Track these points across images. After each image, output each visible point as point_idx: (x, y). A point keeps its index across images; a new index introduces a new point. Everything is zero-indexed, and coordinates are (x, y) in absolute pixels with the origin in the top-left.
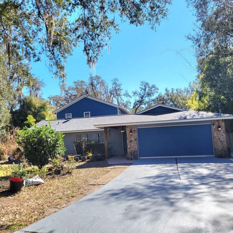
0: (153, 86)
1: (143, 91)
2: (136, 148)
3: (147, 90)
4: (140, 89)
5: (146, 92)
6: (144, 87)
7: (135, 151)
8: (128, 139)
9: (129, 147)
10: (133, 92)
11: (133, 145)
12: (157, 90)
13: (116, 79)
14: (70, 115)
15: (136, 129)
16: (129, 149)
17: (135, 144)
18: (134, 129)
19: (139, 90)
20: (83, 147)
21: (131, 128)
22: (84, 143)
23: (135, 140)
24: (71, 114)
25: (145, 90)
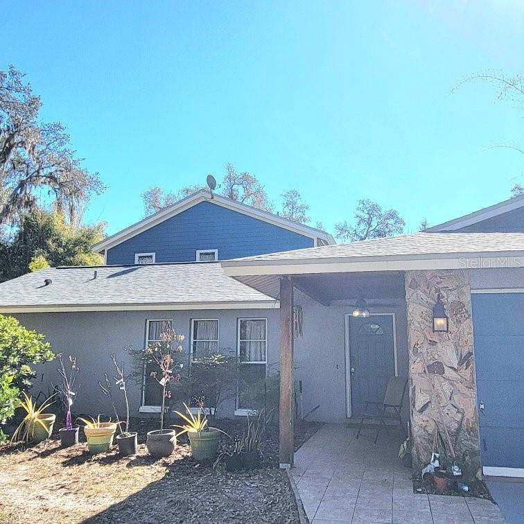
0: (392, 215)
1: (363, 226)
2: (470, 414)
3: (374, 224)
4: (357, 220)
5: (371, 229)
6: (367, 216)
7: (459, 430)
8: (416, 353)
9: (420, 400)
10: (337, 227)
11: (447, 388)
12: (402, 226)
13: (295, 194)
14: (151, 257)
15: (467, 299)
16: (421, 411)
17: (459, 386)
18: (452, 298)
19: (353, 223)
20: (163, 382)
21: (438, 290)
22: (168, 359)
23: (460, 363)
24: (154, 254)
25: (369, 224)
